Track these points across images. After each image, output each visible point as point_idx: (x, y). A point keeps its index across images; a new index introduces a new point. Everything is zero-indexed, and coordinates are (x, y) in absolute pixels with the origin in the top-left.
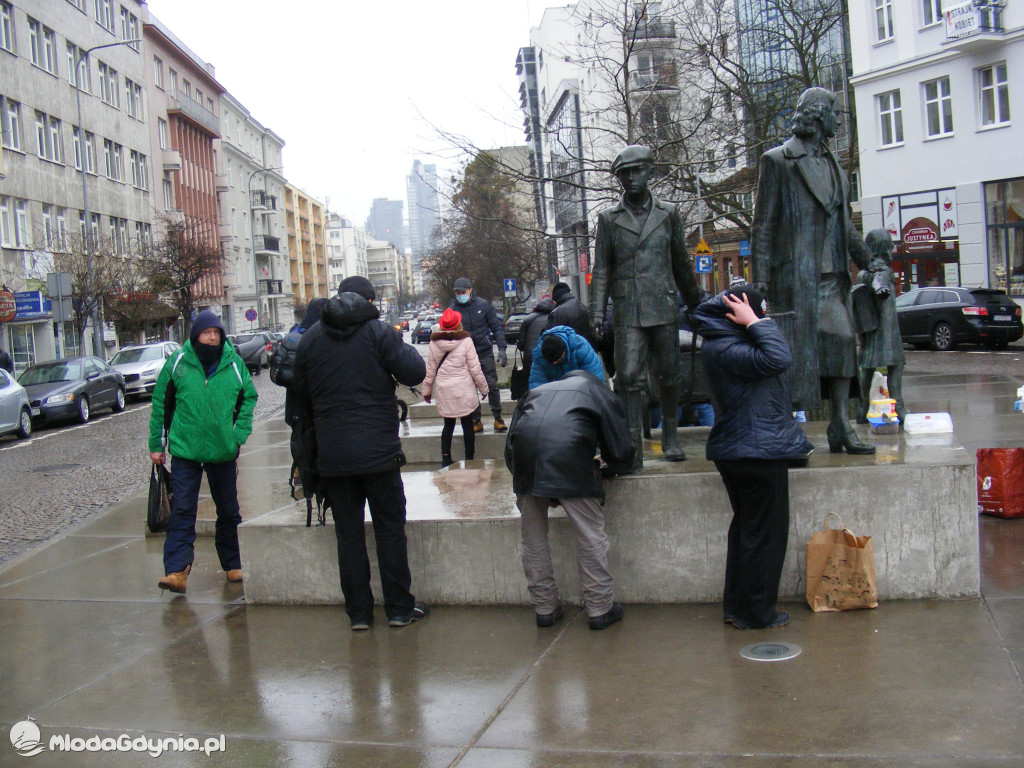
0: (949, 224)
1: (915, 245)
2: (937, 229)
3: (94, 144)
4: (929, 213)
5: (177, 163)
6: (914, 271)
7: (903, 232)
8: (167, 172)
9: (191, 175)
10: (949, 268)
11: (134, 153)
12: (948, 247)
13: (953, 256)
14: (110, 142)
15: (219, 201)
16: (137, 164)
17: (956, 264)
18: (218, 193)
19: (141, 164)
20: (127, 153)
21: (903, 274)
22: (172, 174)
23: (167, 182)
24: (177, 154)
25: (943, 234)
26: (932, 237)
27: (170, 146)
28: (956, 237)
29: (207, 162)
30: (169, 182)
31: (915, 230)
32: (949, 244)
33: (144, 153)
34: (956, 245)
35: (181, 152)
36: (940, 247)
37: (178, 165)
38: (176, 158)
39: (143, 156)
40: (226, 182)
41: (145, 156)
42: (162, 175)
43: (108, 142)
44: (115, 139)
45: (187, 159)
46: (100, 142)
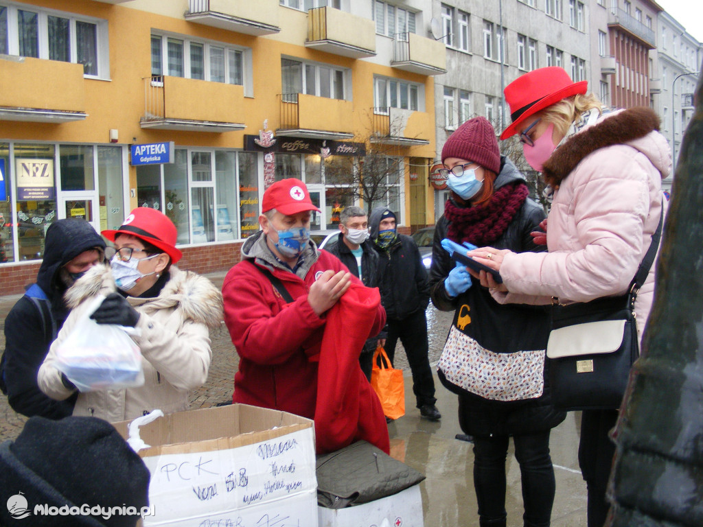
3: (537, 49)
5: (613, 67)
8: (604, 75)
9: (626, 77)
11: (574, 58)
14: (552, 48)
15: (652, 101)
16: (577, 67)
18: (652, 95)
19: (581, 67)
20: (567, 57)
22: (609, 77)
23: (604, 83)
24: (614, 60)
27: (609, 53)
29: (642, 69)
30: (607, 84)
33: (584, 59)
35: (618, 59)
37: (614, 69)
38: (612, 63)
39: (583, 61)
40: (659, 85)
41: (584, 61)
42: (600, 77)
43: (550, 48)
44: (556, 46)
45: (624, 65)
46: (543, 48)
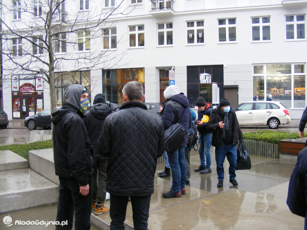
0: (40, 86)
1: (25, 92)
2: (34, 87)
4: (31, 82)
6: (24, 102)
7: (20, 88)
10: (39, 101)
12: (38, 94)
13: (41, 97)
17: (42, 100)
21: (19, 103)
25: (37, 89)
26: (32, 90)
28: (43, 91)
31: (25, 87)
32: (39, 93)
34: (42, 93)
36: (36, 94)
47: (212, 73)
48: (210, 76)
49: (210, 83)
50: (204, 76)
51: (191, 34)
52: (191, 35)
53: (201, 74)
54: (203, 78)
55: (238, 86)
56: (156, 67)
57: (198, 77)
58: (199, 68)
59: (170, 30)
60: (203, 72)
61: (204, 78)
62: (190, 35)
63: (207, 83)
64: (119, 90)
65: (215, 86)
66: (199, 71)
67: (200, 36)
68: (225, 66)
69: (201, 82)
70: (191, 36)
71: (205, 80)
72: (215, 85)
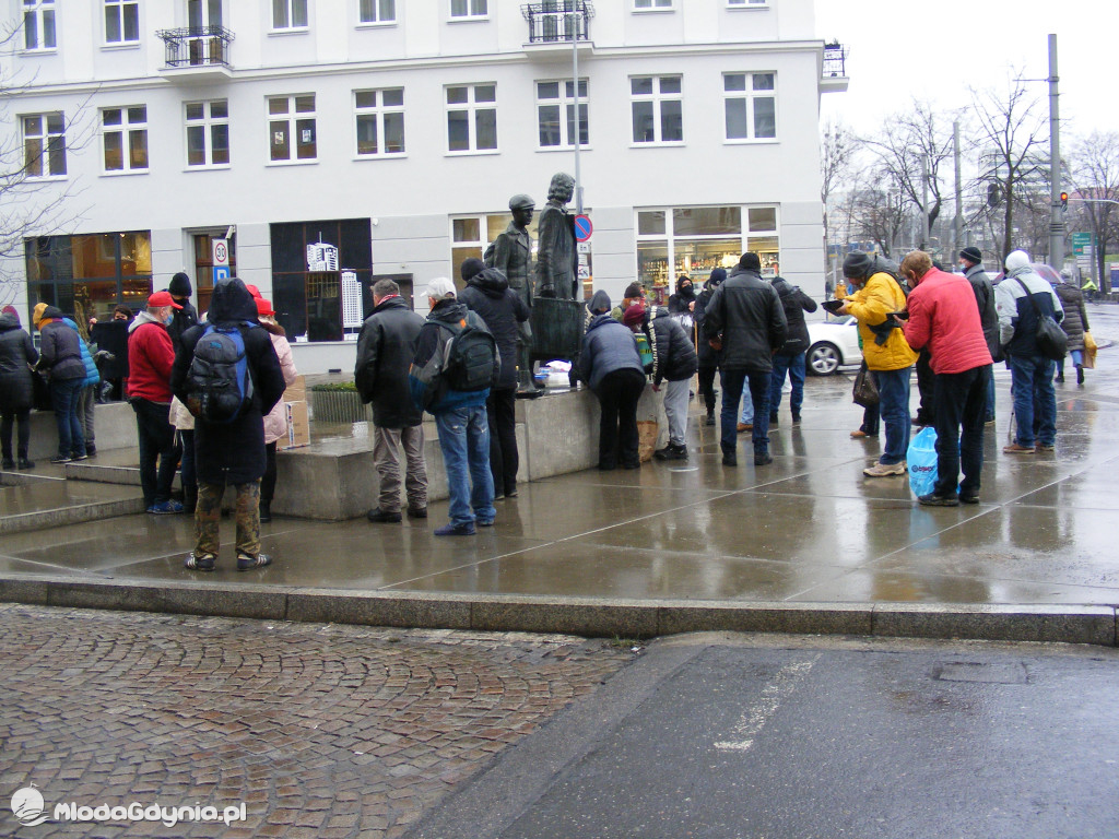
47: (340, 243)
48: (336, 251)
49: (337, 269)
50: (320, 251)
51: (282, 133)
52: (280, 137)
53: (312, 246)
54: (315, 258)
55: (410, 275)
56: (183, 229)
57: (302, 254)
58: (305, 228)
59: (220, 121)
60: (314, 242)
61: (320, 257)
62: (277, 137)
63: (328, 270)
64: (77, 298)
65: (349, 279)
66: (305, 237)
67: (305, 140)
68: (374, 221)
69: (311, 269)
70: (282, 139)
71: (322, 262)
72: (350, 274)
